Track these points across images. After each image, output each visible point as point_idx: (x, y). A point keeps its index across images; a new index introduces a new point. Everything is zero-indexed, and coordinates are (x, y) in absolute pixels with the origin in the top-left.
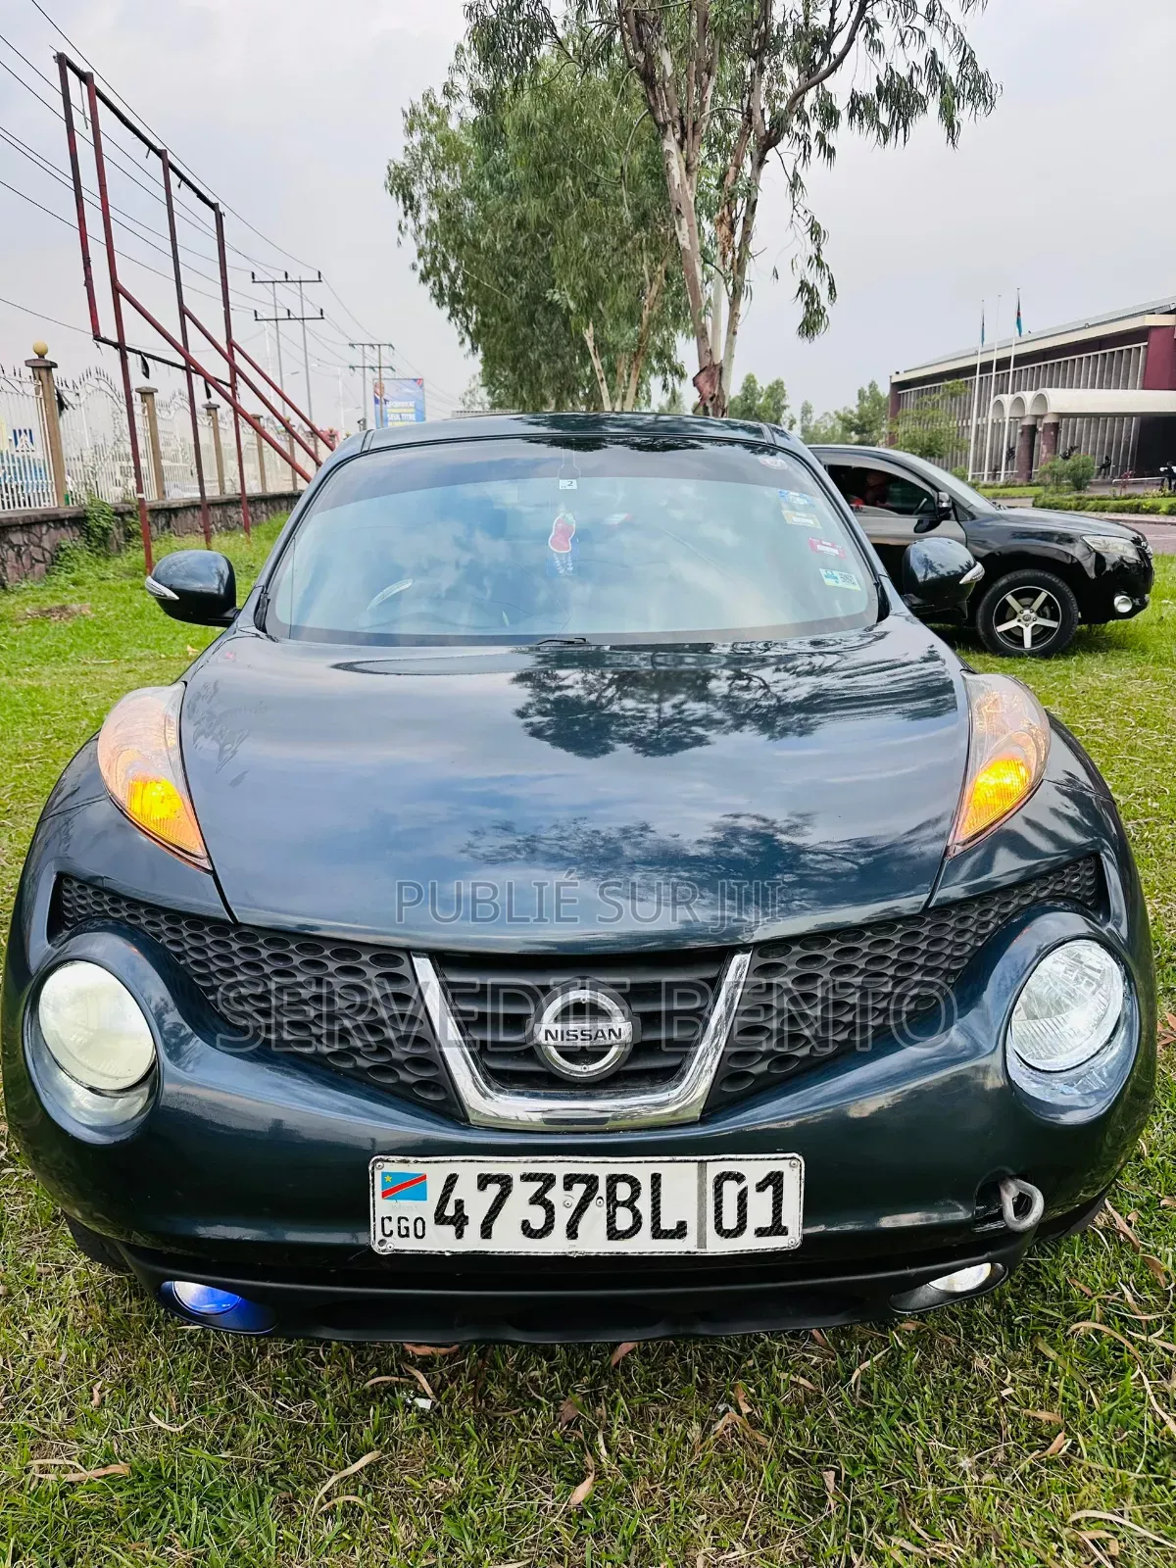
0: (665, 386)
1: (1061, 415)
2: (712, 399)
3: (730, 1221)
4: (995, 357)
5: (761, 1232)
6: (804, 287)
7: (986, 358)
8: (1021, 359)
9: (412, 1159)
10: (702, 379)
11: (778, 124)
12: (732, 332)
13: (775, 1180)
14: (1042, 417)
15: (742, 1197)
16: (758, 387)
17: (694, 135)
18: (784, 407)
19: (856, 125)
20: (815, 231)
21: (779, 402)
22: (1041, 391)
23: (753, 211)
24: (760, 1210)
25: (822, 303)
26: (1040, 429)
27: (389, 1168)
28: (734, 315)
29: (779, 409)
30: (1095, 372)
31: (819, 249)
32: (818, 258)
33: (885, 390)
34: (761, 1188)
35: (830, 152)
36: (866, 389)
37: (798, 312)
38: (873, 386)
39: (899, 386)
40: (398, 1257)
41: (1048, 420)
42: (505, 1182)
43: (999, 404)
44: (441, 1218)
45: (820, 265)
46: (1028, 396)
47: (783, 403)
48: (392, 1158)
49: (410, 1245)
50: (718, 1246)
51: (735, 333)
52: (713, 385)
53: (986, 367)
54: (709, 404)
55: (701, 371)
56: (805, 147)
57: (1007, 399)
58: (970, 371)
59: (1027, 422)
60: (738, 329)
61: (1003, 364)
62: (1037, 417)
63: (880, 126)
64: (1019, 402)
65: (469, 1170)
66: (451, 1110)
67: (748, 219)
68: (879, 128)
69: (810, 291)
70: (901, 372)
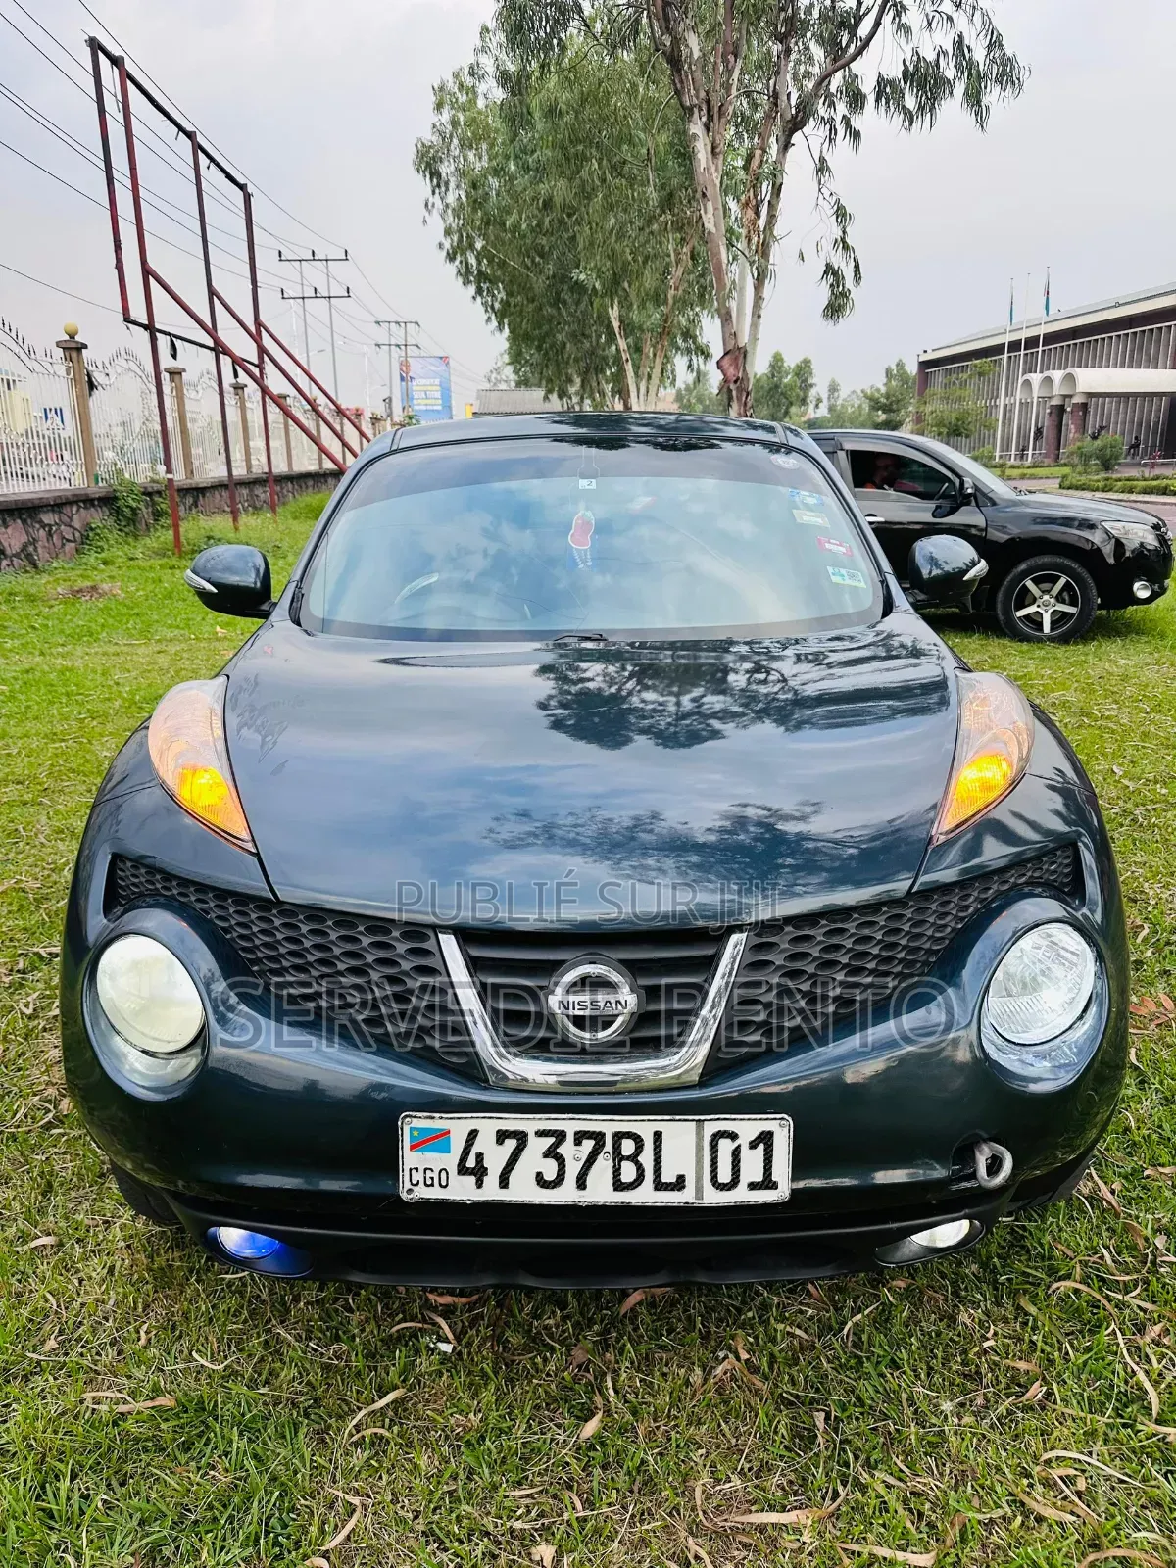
0: (690, 366)
1: (1090, 395)
2: (736, 382)
3: (725, 1176)
4: (1023, 335)
5: (753, 1186)
6: (830, 270)
7: (1015, 337)
8: (1050, 338)
9: (437, 1115)
10: (726, 363)
11: (804, 107)
12: (757, 315)
13: (766, 1138)
14: (1071, 396)
15: (736, 1154)
16: (785, 364)
17: (720, 118)
18: (811, 386)
19: (882, 108)
20: (841, 214)
21: (806, 380)
22: (1070, 370)
23: (778, 195)
24: (752, 1166)
25: (847, 286)
26: (1069, 409)
27: (416, 1123)
28: (758, 298)
29: (806, 387)
30: (1124, 352)
31: (844, 232)
32: (843, 240)
33: (912, 369)
34: (753, 1145)
35: (856, 136)
36: (894, 367)
37: (823, 295)
38: (900, 365)
39: (925, 365)
40: (424, 1205)
41: (1077, 400)
42: (521, 1137)
43: (1027, 383)
44: (462, 1170)
45: (846, 247)
46: (1057, 375)
47: (810, 381)
48: (419, 1114)
49: (435, 1193)
50: (713, 1198)
51: (759, 316)
52: (737, 368)
53: (1015, 346)
54: (732, 386)
55: (726, 354)
56: (831, 130)
57: (1036, 378)
58: (998, 349)
59: (1056, 402)
60: (763, 313)
61: (1032, 342)
62: (1065, 397)
63: (905, 110)
64: (1048, 381)
65: (488, 1126)
66: (472, 1070)
67: (774, 202)
68: (905, 113)
69: (835, 274)
70: (929, 351)
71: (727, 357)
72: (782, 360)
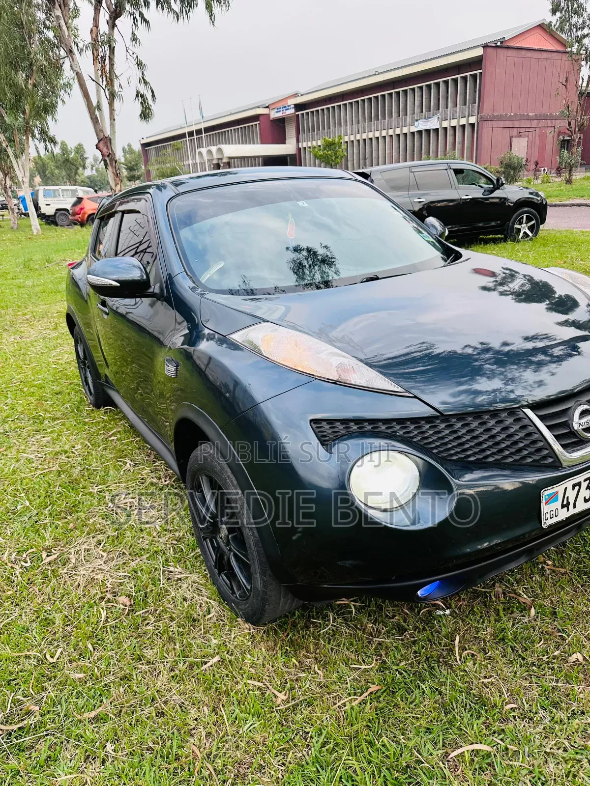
0: (46, 149)
1: (230, 158)
2: (108, 156)
4: (194, 128)
6: (139, 95)
7: (190, 129)
8: (207, 130)
9: (555, 486)
10: (101, 145)
11: (120, 5)
12: (112, 119)
14: (221, 159)
17: (65, 7)
18: (86, 158)
19: (160, 9)
20: (140, 64)
21: (82, 156)
22: (219, 146)
23: (113, 53)
25: (149, 103)
26: (222, 165)
27: (547, 493)
28: (112, 110)
30: (239, 136)
31: (143, 74)
32: (143, 78)
33: (137, 148)
35: (146, 22)
36: (126, 147)
38: (129, 145)
39: (145, 145)
41: (225, 160)
42: (579, 484)
43: (200, 153)
44: (563, 506)
45: (145, 83)
46: (214, 149)
47: (85, 156)
48: (548, 488)
49: (555, 520)
52: (107, 148)
53: (191, 134)
54: (107, 159)
55: (99, 142)
56: (134, 19)
57: (204, 150)
58: (183, 136)
59: (215, 162)
60: (116, 117)
61: (199, 132)
62: (219, 159)
63: (175, 12)
64: (210, 152)
65: (569, 483)
66: (557, 464)
67: (112, 57)
68: (174, 13)
69: (142, 96)
70: (145, 138)
71: (101, 143)
72: (66, 145)
